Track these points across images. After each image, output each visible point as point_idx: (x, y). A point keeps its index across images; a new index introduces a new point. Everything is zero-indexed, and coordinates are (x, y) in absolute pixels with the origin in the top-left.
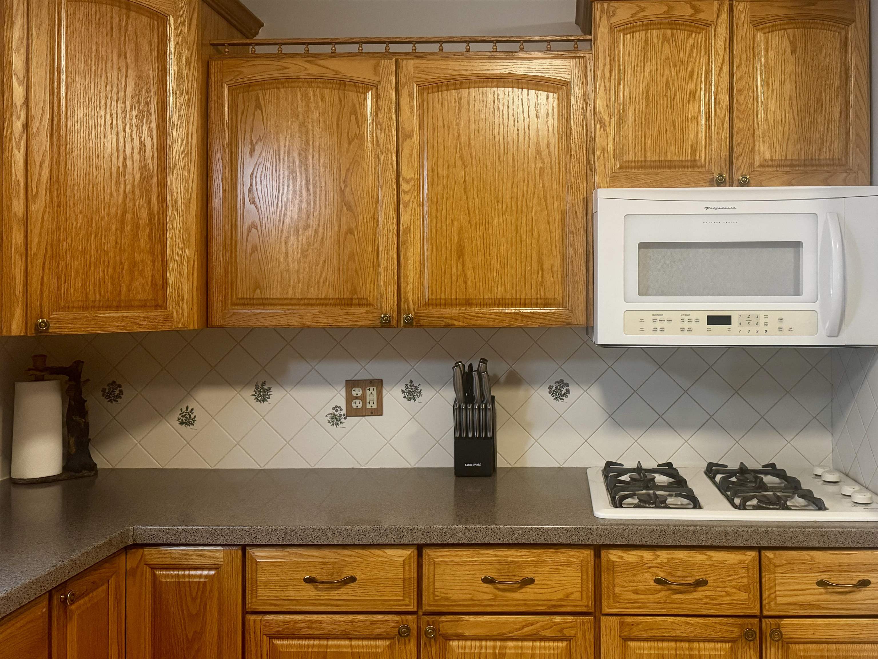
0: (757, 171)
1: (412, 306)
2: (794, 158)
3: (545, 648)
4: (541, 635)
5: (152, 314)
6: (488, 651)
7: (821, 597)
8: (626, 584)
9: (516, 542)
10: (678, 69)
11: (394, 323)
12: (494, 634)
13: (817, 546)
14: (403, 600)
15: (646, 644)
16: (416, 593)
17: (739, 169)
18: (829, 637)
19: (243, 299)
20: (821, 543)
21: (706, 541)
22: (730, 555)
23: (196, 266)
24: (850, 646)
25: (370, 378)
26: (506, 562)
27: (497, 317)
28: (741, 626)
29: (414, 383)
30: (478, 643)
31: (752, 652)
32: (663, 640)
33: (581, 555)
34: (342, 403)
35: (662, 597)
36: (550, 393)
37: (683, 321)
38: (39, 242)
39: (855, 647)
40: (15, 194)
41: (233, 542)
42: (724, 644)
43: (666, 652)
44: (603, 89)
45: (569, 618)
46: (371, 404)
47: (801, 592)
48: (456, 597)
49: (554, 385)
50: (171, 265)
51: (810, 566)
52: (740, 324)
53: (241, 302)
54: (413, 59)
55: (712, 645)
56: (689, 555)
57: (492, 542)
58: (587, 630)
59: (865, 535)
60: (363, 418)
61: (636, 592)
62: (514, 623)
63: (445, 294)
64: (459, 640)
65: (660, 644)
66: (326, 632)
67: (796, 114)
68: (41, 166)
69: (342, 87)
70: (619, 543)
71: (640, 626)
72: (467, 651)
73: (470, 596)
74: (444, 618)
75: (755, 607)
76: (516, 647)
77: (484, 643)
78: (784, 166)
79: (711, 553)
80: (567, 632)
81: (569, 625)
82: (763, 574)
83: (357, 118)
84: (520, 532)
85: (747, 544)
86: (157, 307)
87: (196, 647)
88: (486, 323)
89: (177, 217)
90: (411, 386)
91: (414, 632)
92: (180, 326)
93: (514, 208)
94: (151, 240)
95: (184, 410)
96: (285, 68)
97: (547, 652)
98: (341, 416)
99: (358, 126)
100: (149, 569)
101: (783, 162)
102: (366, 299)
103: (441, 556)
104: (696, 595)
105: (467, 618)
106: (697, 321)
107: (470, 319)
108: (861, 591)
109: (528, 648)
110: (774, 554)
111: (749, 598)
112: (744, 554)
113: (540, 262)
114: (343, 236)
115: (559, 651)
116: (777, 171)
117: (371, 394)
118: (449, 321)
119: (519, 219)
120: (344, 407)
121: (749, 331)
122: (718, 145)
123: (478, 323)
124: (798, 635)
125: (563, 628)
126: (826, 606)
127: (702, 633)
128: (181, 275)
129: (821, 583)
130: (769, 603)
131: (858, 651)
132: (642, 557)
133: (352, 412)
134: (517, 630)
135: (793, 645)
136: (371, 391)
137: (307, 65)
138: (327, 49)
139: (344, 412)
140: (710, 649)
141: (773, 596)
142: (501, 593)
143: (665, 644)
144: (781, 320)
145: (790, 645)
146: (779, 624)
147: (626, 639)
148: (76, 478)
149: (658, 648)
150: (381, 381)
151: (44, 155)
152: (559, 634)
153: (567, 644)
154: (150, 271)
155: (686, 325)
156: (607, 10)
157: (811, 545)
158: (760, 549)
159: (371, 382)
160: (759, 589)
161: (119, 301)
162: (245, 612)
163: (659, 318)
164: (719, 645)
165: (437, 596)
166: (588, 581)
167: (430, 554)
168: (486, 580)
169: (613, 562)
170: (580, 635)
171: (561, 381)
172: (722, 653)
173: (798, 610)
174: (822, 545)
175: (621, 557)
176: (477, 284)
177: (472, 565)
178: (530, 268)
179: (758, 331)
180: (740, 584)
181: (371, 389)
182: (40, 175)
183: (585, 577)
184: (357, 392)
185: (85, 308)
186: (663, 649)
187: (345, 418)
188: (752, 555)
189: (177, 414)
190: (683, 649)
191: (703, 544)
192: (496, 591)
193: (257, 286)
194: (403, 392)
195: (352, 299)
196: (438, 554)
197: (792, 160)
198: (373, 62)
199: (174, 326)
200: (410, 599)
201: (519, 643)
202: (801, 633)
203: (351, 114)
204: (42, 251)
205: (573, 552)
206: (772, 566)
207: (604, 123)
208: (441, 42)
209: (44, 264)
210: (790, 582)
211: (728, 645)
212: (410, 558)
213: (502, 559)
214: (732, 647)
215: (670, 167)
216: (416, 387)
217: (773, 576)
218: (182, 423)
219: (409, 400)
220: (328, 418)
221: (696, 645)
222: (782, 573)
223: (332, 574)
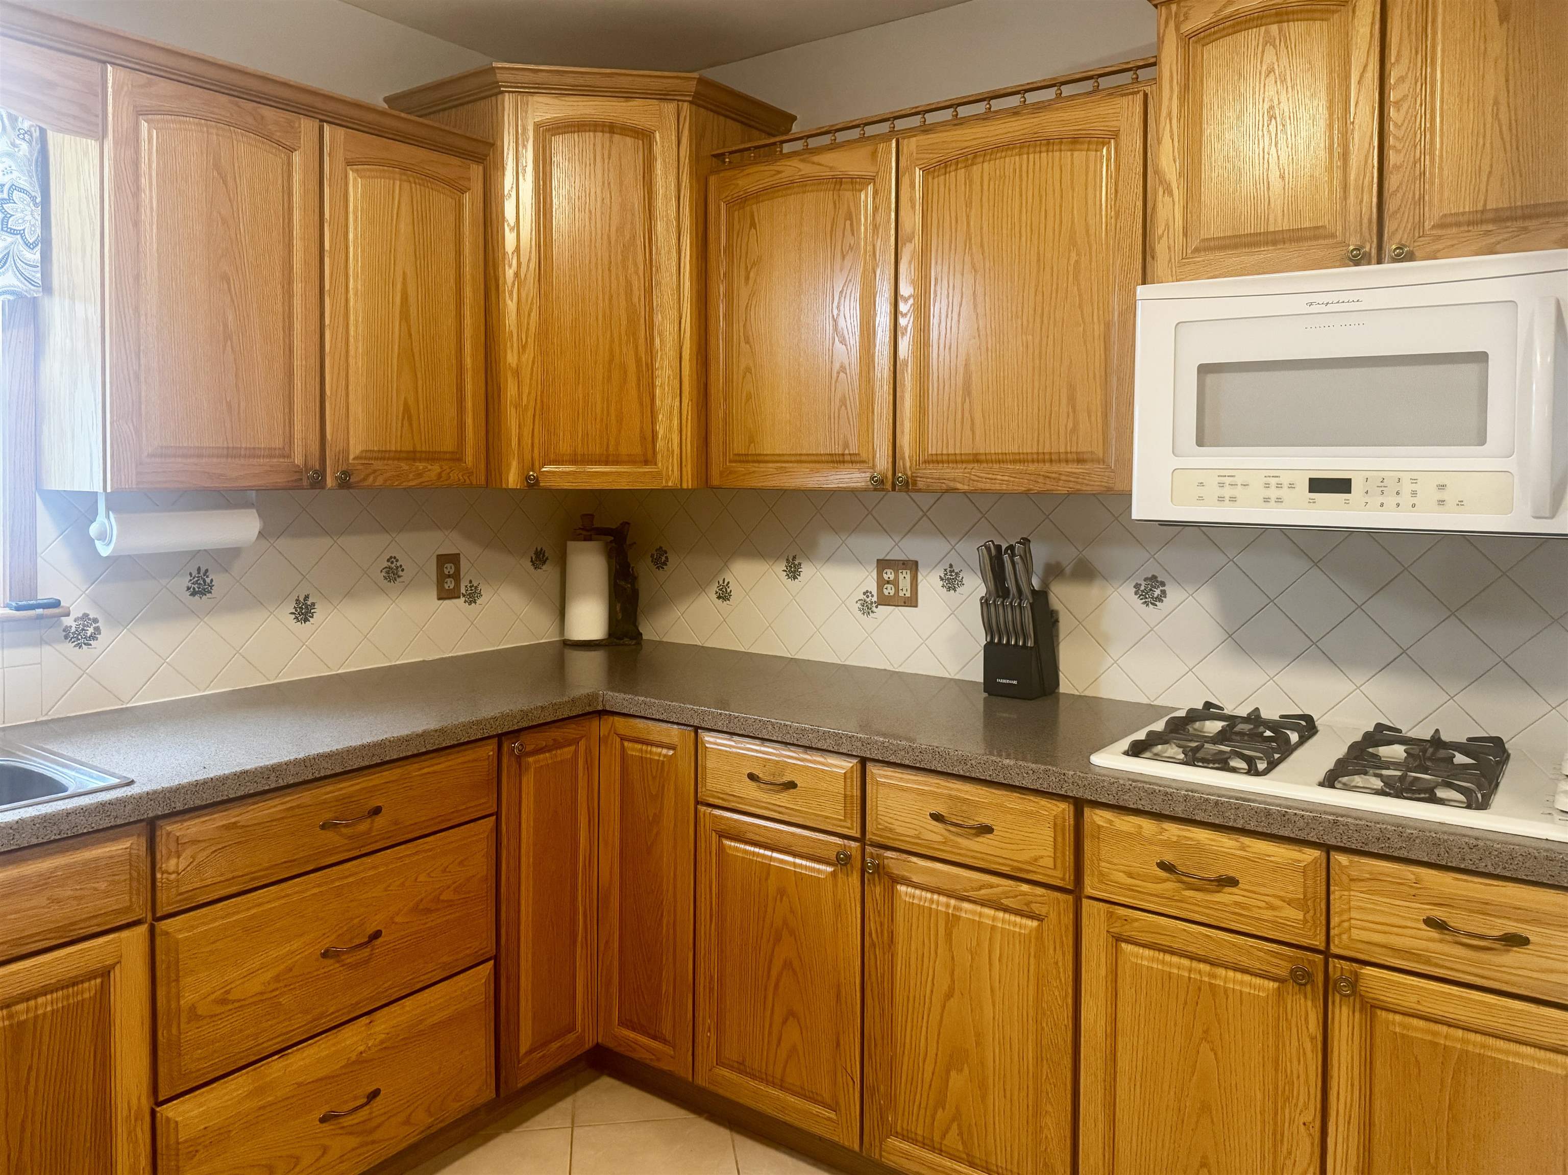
0: (1430, 235)
1: (908, 464)
2: (1501, 205)
3: (1009, 923)
4: (1002, 904)
5: (641, 470)
6: (940, 908)
7: (1432, 946)
8: (1115, 861)
9: (968, 774)
10: (1289, 85)
11: (889, 486)
12: (946, 887)
13: (1426, 859)
14: (844, 821)
15: (1147, 952)
16: (859, 816)
17: (1394, 233)
18: (1446, 1015)
19: (739, 455)
20: (1434, 857)
21: (1235, 820)
22: (1276, 849)
23: (689, 418)
24: (1491, 1041)
25: (903, 557)
26: (958, 798)
27: (1012, 479)
28: (1290, 959)
29: (954, 568)
30: (929, 895)
31: (1309, 1003)
32: (1173, 953)
33: (1054, 808)
34: (874, 589)
35: (1167, 890)
36: (1136, 593)
37: (1267, 486)
38: (529, 393)
39: (1501, 1044)
40: (509, 344)
41: (683, 722)
42: (1266, 982)
43: (1175, 971)
44: (1169, 135)
45: (1040, 891)
46: (904, 592)
47: (1395, 930)
48: (899, 830)
49: (1143, 583)
50: (660, 417)
51: (1414, 892)
52: (1367, 492)
53: (737, 458)
54: (915, 136)
55: (1247, 978)
56: (1211, 837)
57: (939, 769)
58: (1062, 912)
59: (1520, 858)
60: (897, 608)
61: (1130, 875)
62: (970, 879)
63: (947, 447)
64: (908, 885)
65: (1168, 957)
66: (769, 841)
67: (1505, 128)
68: (529, 315)
69: (838, 187)
70: (1104, 800)
71: (1136, 924)
72: (916, 901)
73: (917, 833)
74: (889, 854)
75: (1315, 936)
76: (974, 913)
77: (936, 897)
78: (1482, 222)
79: (1246, 840)
80: (1036, 908)
81: (1039, 899)
82: (1332, 888)
83: (852, 225)
84: (973, 762)
85: (1302, 835)
86: (646, 462)
87: (655, 831)
88: (997, 487)
89: (666, 363)
90: (951, 572)
91: (858, 864)
92: (670, 484)
93: (1038, 324)
94: (639, 390)
95: (721, 582)
96: (779, 172)
97: (1012, 928)
98: (872, 603)
99: (853, 234)
100: (618, 740)
101: (1479, 216)
102: (859, 454)
103: (886, 777)
104: (1218, 897)
105: (914, 859)
106: (1292, 486)
107: (978, 481)
108: (1508, 951)
109: (988, 917)
110: (1351, 862)
111: (1305, 921)
112: (1300, 851)
113: (1072, 400)
114: (834, 375)
115: (1027, 932)
116: (1469, 231)
117: (905, 579)
118: (952, 484)
119: (1044, 340)
120: (875, 593)
121: (1382, 505)
122: (1357, 198)
123: (988, 486)
124: (1390, 997)
125: (1032, 902)
126: (1441, 962)
127: (1230, 956)
128: (670, 428)
129: (1430, 922)
130: (1340, 935)
131: (1507, 1052)
132: (1140, 827)
133: (884, 601)
134: (973, 889)
135: (1384, 1014)
136: (904, 575)
137: (801, 166)
138: (826, 140)
139: (875, 599)
140: (1242, 983)
141: (1346, 924)
142: (953, 838)
143: (1175, 959)
144: (1442, 487)
145: (1379, 1012)
146: (1356, 972)
147: (1119, 939)
148: (617, 645)
149: (1163, 962)
150: (916, 563)
151: (532, 303)
152: (1025, 908)
153: (1039, 925)
154: (639, 423)
155: (1273, 493)
156: (1176, 14)
157: (1414, 857)
158: (1328, 849)
159: (903, 564)
160: (1324, 910)
161: (608, 456)
162: (697, 802)
163: (1228, 480)
164: (1258, 981)
165: (880, 824)
166: (1064, 845)
167: (874, 771)
168: (937, 817)
169: (1099, 827)
170: (1053, 916)
171: (1154, 578)
172: (1261, 994)
173: (1388, 956)
174: (1433, 859)
175: (1110, 822)
176: (987, 432)
177: (918, 794)
178: (1057, 409)
179: (1398, 505)
180: (1290, 896)
181: (904, 572)
182: (528, 324)
183: (1060, 839)
184: (889, 575)
185: (574, 462)
186: (1171, 965)
187: (877, 607)
188: (1311, 855)
189: (715, 587)
190: (1200, 972)
191: (1230, 824)
192: (946, 834)
193: (752, 440)
194: (942, 579)
195: (843, 455)
196: (881, 772)
197: (1497, 210)
198: (870, 148)
199: (664, 483)
200: (852, 821)
201: (978, 908)
202: (1395, 996)
203: (846, 220)
204: (532, 403)
205: (1044, 802)
206: (1345, 879)
207: (1169, 185)
208: (955, 105)
209: (534, 416)
210: (1375, 910)
211: (1272, 985)
212: (852, 772)
213: (953, 793)
214: (1279, 988)
215: (1274, 243)
216: (957, 574)
217: (1346, 893)
218: (719, 598)
219: (949, 589)
220: (858, 605)
221: (1221, 972)
222: (1362, 892)
223: (774, 775)
